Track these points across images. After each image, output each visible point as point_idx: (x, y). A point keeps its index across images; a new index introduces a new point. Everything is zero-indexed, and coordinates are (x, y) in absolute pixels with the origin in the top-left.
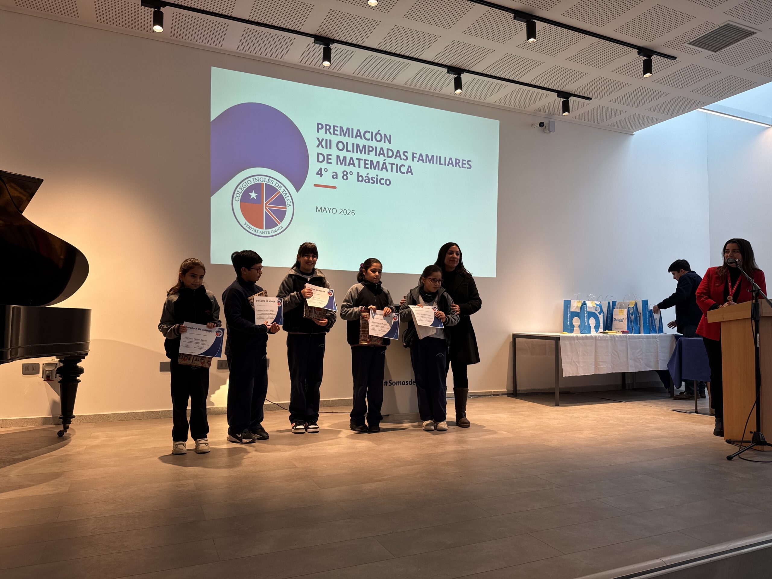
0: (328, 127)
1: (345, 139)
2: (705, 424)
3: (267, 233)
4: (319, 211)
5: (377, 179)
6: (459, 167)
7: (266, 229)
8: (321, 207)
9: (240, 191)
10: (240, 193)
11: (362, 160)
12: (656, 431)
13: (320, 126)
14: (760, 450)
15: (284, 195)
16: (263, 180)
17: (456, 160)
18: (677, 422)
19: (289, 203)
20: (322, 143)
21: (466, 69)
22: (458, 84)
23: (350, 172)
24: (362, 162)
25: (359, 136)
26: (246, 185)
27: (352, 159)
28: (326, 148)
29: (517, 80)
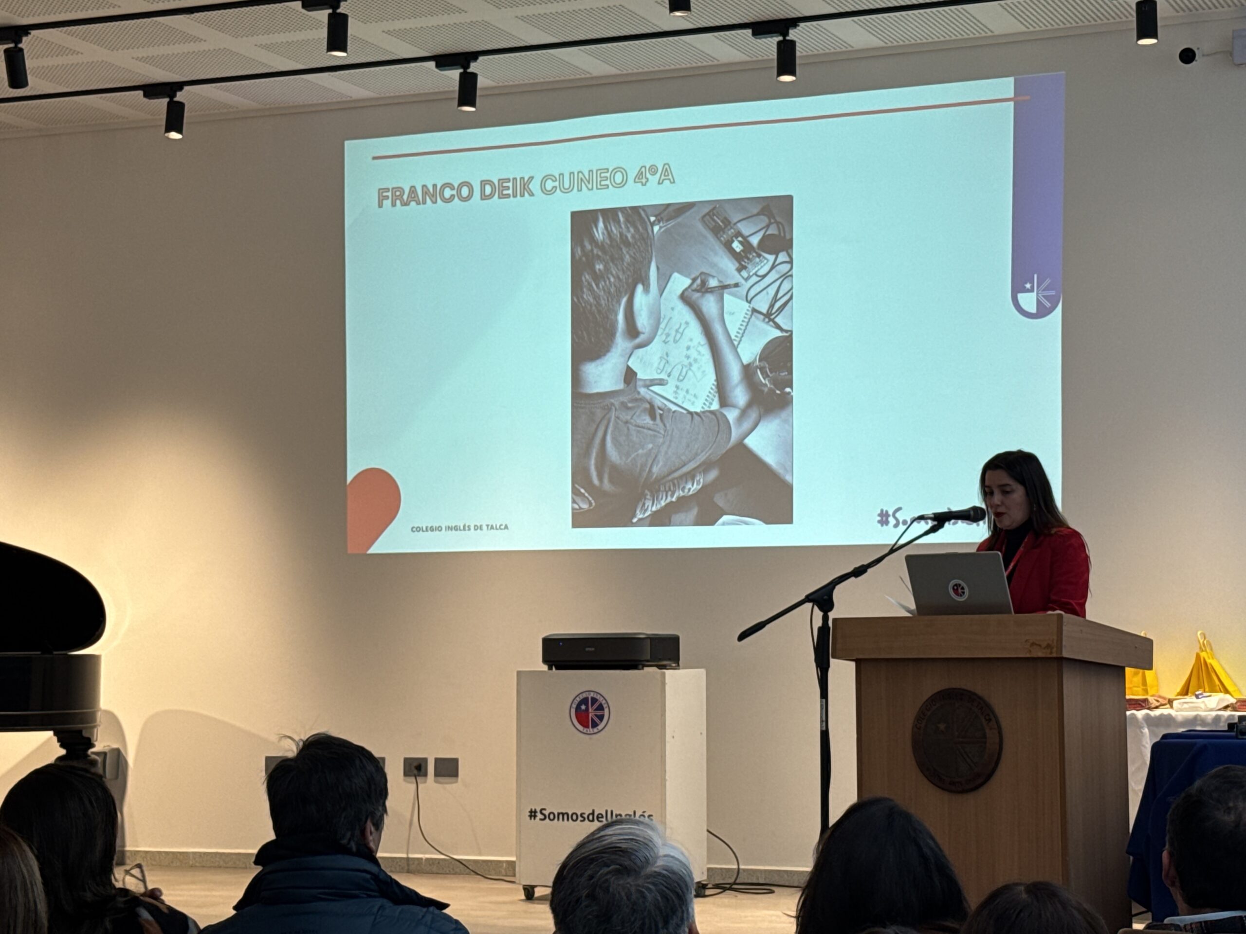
21: (799, 16)
22: (786, 61)
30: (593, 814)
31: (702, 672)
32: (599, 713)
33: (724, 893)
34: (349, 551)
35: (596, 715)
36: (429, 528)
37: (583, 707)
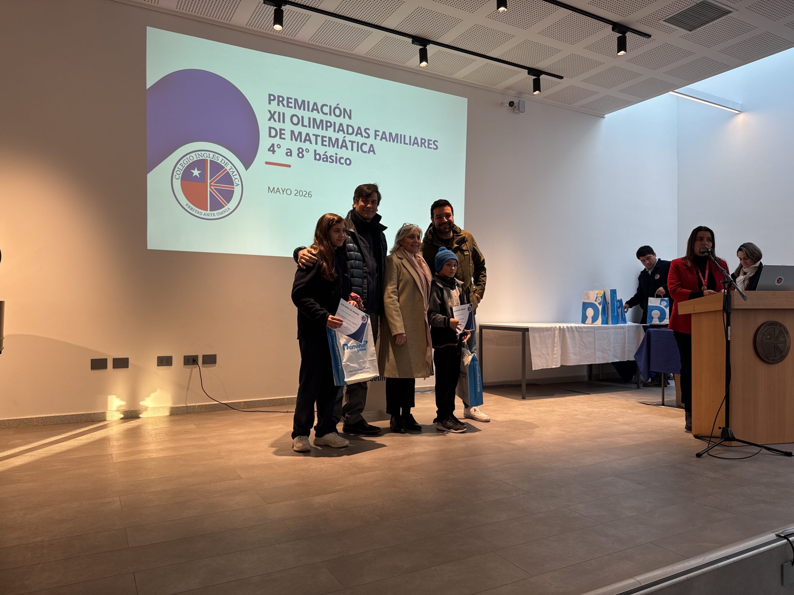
0: (281, 99)
1: (300, 113)
2: (673, 418)
3: (212, 215)
4: (271, 192)
5: (336, 158)
6: (425, 147)
7: (210, 211)
8: (274, 188)
9: (181, 167)
10: (180, 170)
11: (319, 136)
12: (625, 426)
13: (272, 98)
14: (728, 445)
15: (231, 173)
16: (207, 156)
17: (422, 139)
18: (645, 416)
19: (237, 182)
20: (275, 116)
21: (432, 40)
22: (423, 57)
23: (306, 149)
24: (319, 139)
25: (315, 110)
26: (188, 161)
27: (308, 134)
28: (279, 121)
29: (486, 55)
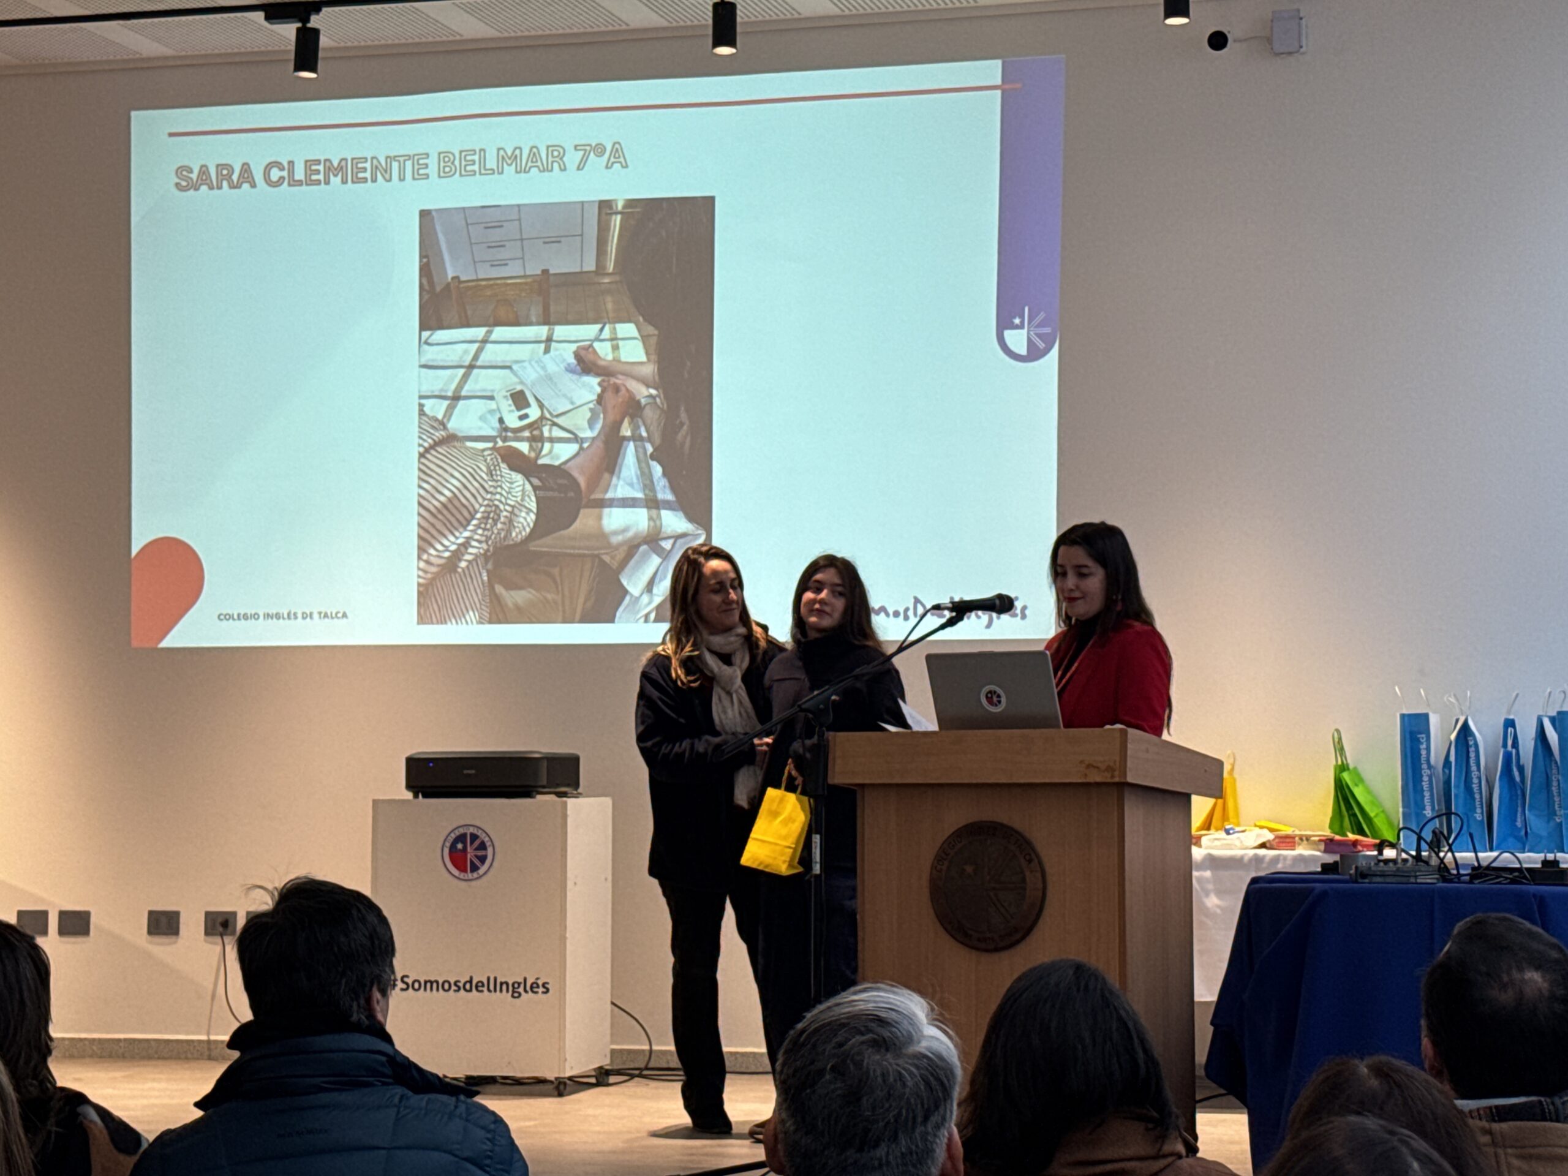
30: (471, 982)
31: (607, 801)
32: (480, 853)
33: (632, 1081)
34: (135, 644)
35: (477, 856)
36: (241, 616)
37: (460, 846)
